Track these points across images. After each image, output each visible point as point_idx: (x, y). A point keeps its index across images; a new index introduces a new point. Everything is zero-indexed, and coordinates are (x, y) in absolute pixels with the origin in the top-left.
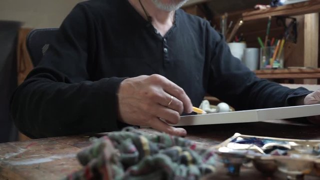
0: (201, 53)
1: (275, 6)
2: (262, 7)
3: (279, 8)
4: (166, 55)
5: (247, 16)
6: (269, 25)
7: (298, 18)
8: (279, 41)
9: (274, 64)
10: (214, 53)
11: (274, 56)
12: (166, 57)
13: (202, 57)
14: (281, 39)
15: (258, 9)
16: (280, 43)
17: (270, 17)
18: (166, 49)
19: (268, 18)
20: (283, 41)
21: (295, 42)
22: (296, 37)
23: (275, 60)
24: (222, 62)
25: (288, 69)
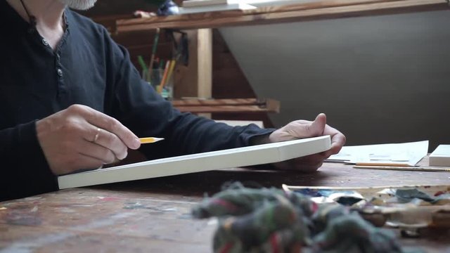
0: (101, 74)
1: (163, 15)
2: (144, 14)
3: (169, 18)
4: (62, 81)
5: (121, 25)
6: (156, 40)
7: (190, 33)
8: (168, 63)
9: (162, 93)
10: (119, 76)
11: (162, 82)
12: (61, 84)
13: (103, 81)
14: (171, 59)
15: (140, 16)
16: (170, 65)
17: (158, 29)
18: (59, 70)
19: (155, 30)
20: (173, 63)
21: (186, 65)
22: (187, 58)
23: (164, 87)
24: (130, 89)
25: (183, 100)
